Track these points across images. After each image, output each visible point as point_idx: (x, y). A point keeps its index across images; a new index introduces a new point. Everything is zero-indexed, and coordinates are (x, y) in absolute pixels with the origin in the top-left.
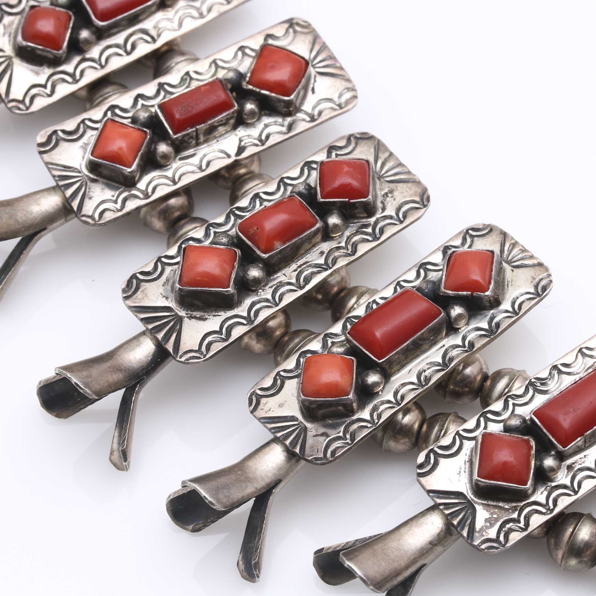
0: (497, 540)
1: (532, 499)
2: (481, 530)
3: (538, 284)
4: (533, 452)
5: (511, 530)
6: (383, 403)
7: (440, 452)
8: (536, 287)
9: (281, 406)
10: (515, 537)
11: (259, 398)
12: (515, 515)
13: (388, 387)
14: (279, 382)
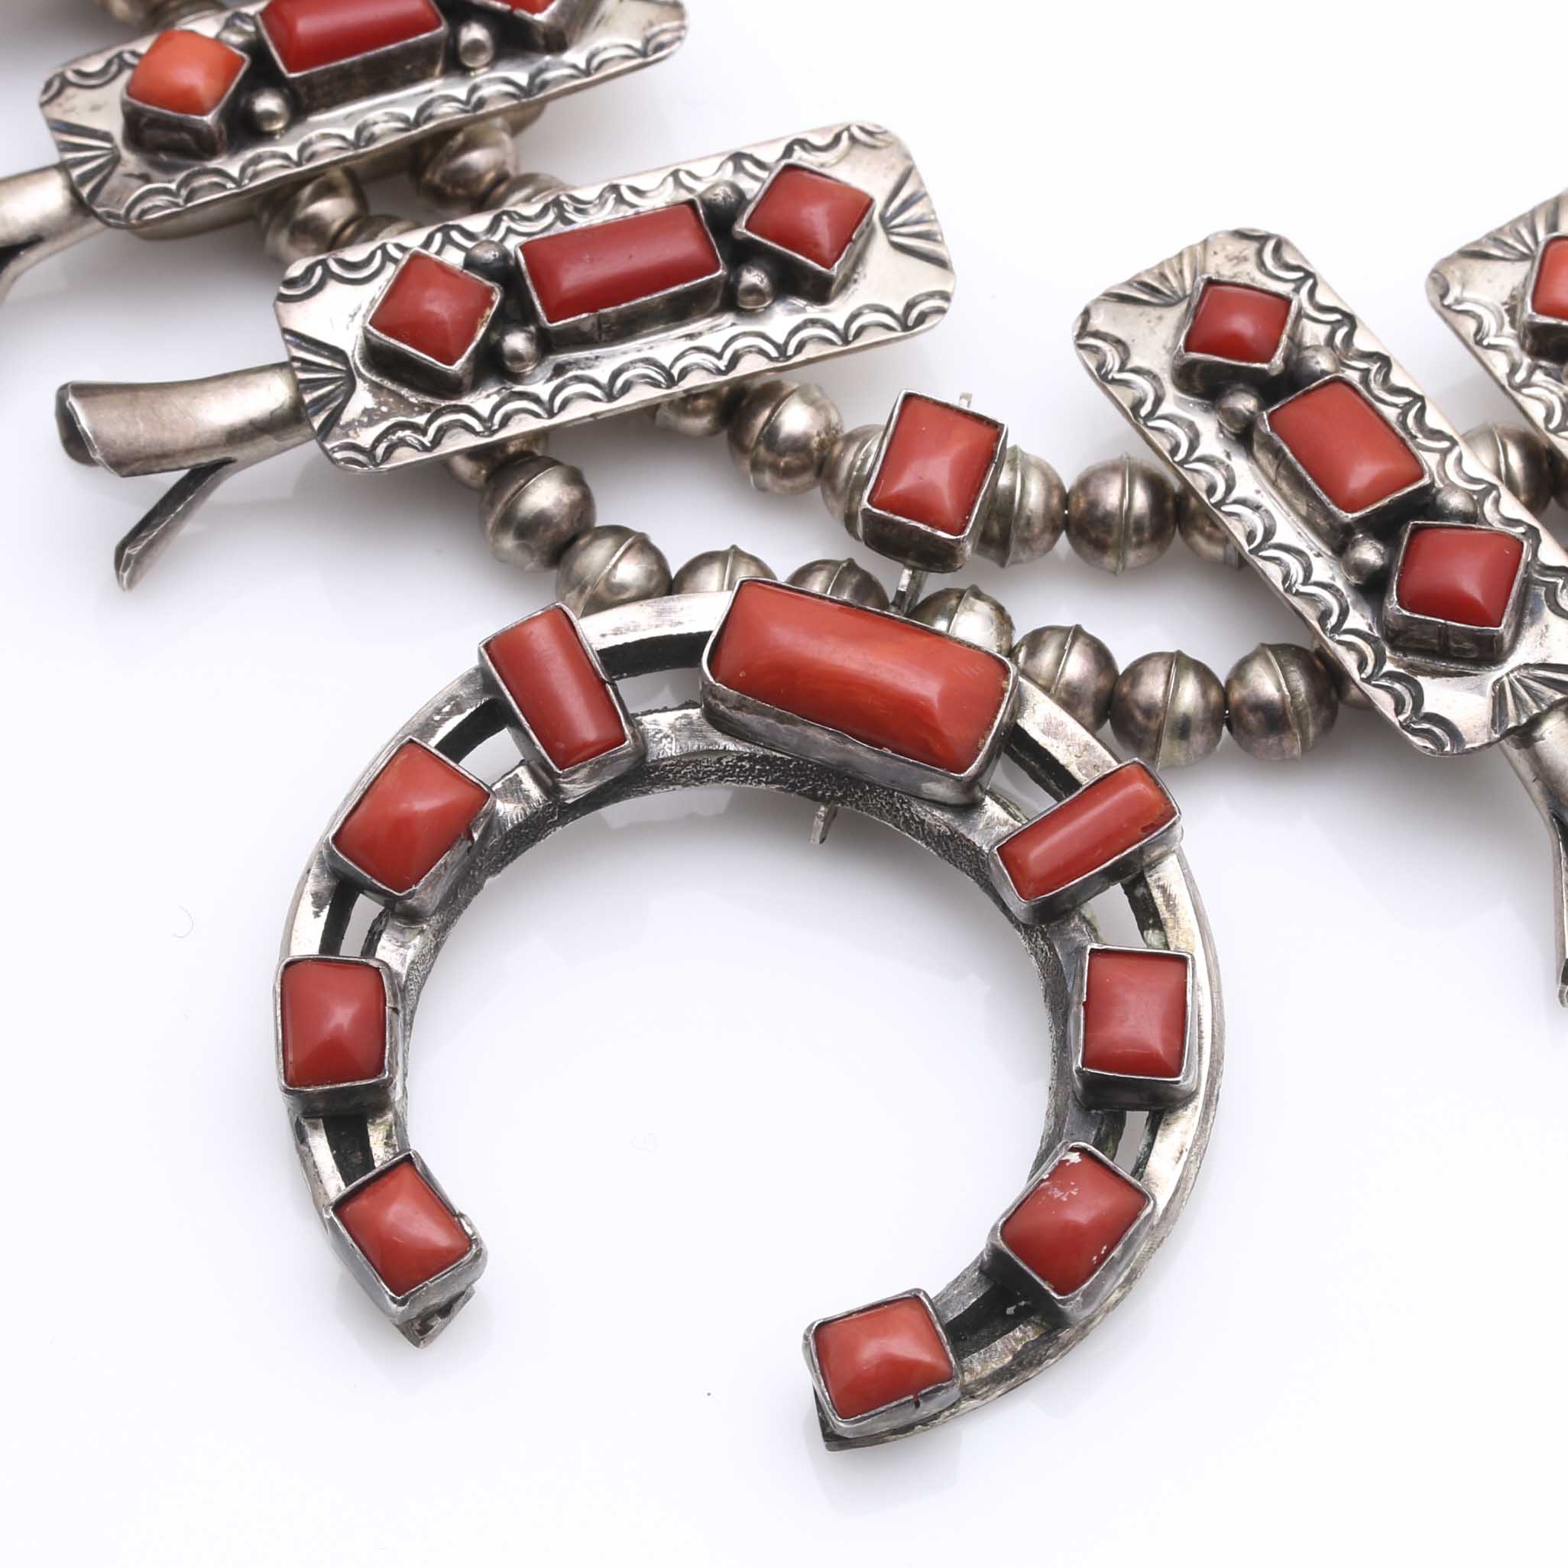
0: (370, 452)
1: (466, 401)
2: (350, 425)
3: (654, 36)
4: (490, 312)
5: (403, 442)
6: (274, 155)
7: (335, 268)
8: (647, 41)
9: (95, 108)
10: (405, 456)
11: (65, 83)
12: (421, 420)
13: (296, 131)
14: (114, 68)
